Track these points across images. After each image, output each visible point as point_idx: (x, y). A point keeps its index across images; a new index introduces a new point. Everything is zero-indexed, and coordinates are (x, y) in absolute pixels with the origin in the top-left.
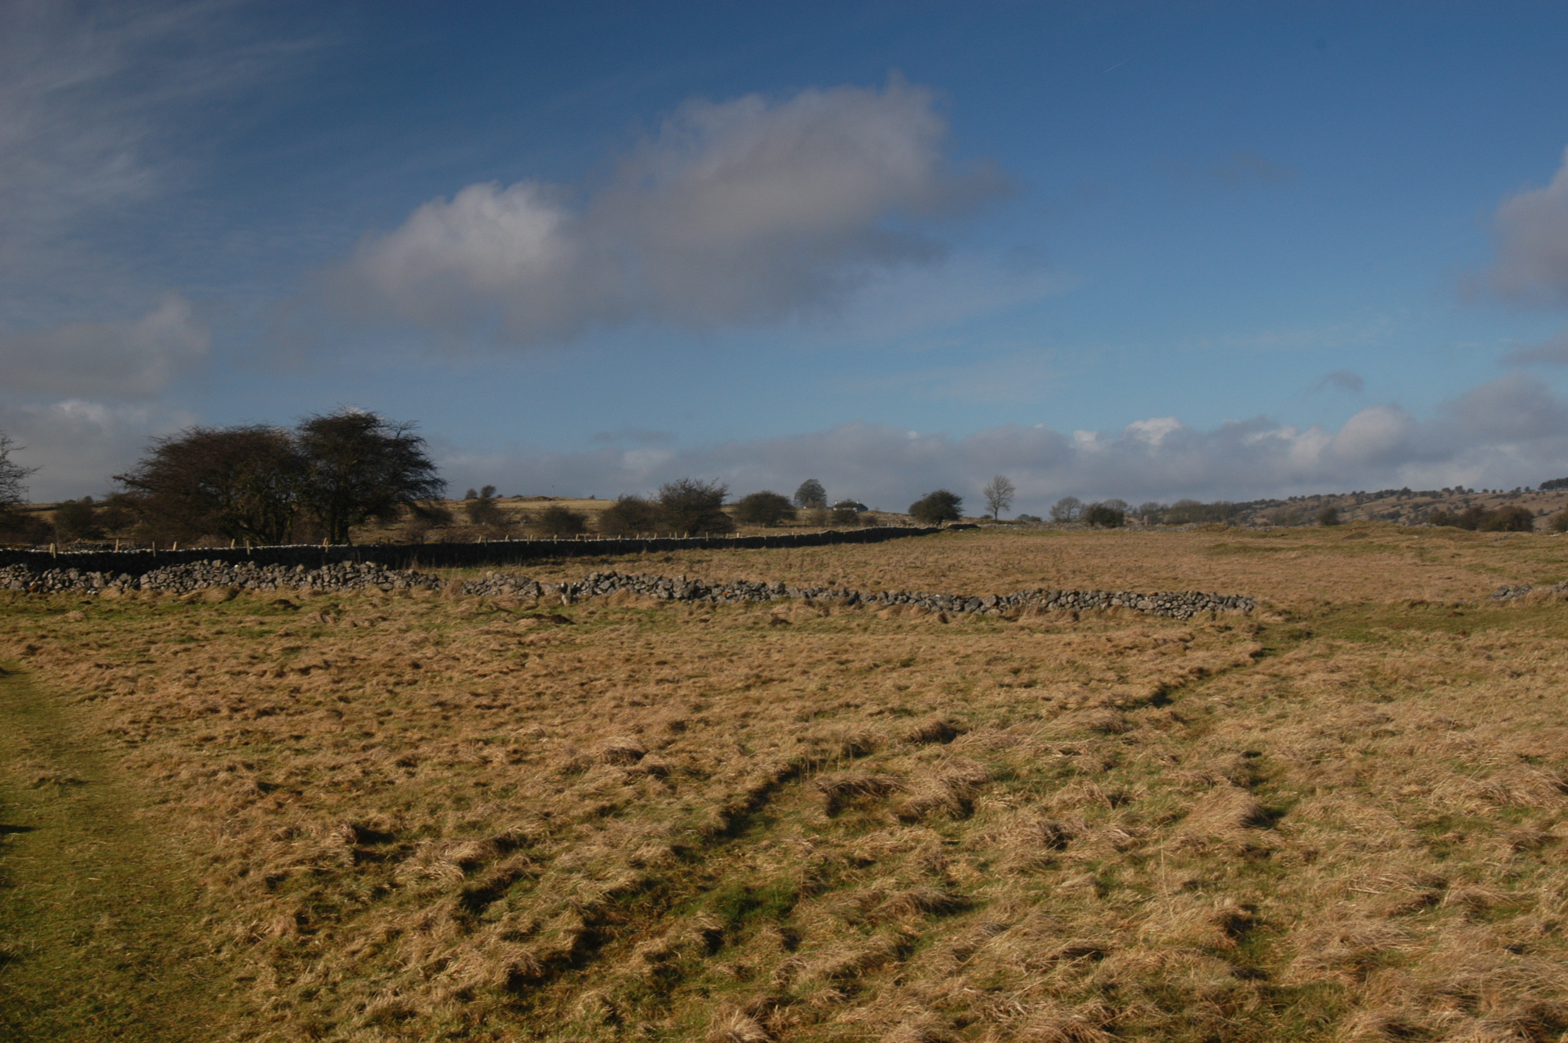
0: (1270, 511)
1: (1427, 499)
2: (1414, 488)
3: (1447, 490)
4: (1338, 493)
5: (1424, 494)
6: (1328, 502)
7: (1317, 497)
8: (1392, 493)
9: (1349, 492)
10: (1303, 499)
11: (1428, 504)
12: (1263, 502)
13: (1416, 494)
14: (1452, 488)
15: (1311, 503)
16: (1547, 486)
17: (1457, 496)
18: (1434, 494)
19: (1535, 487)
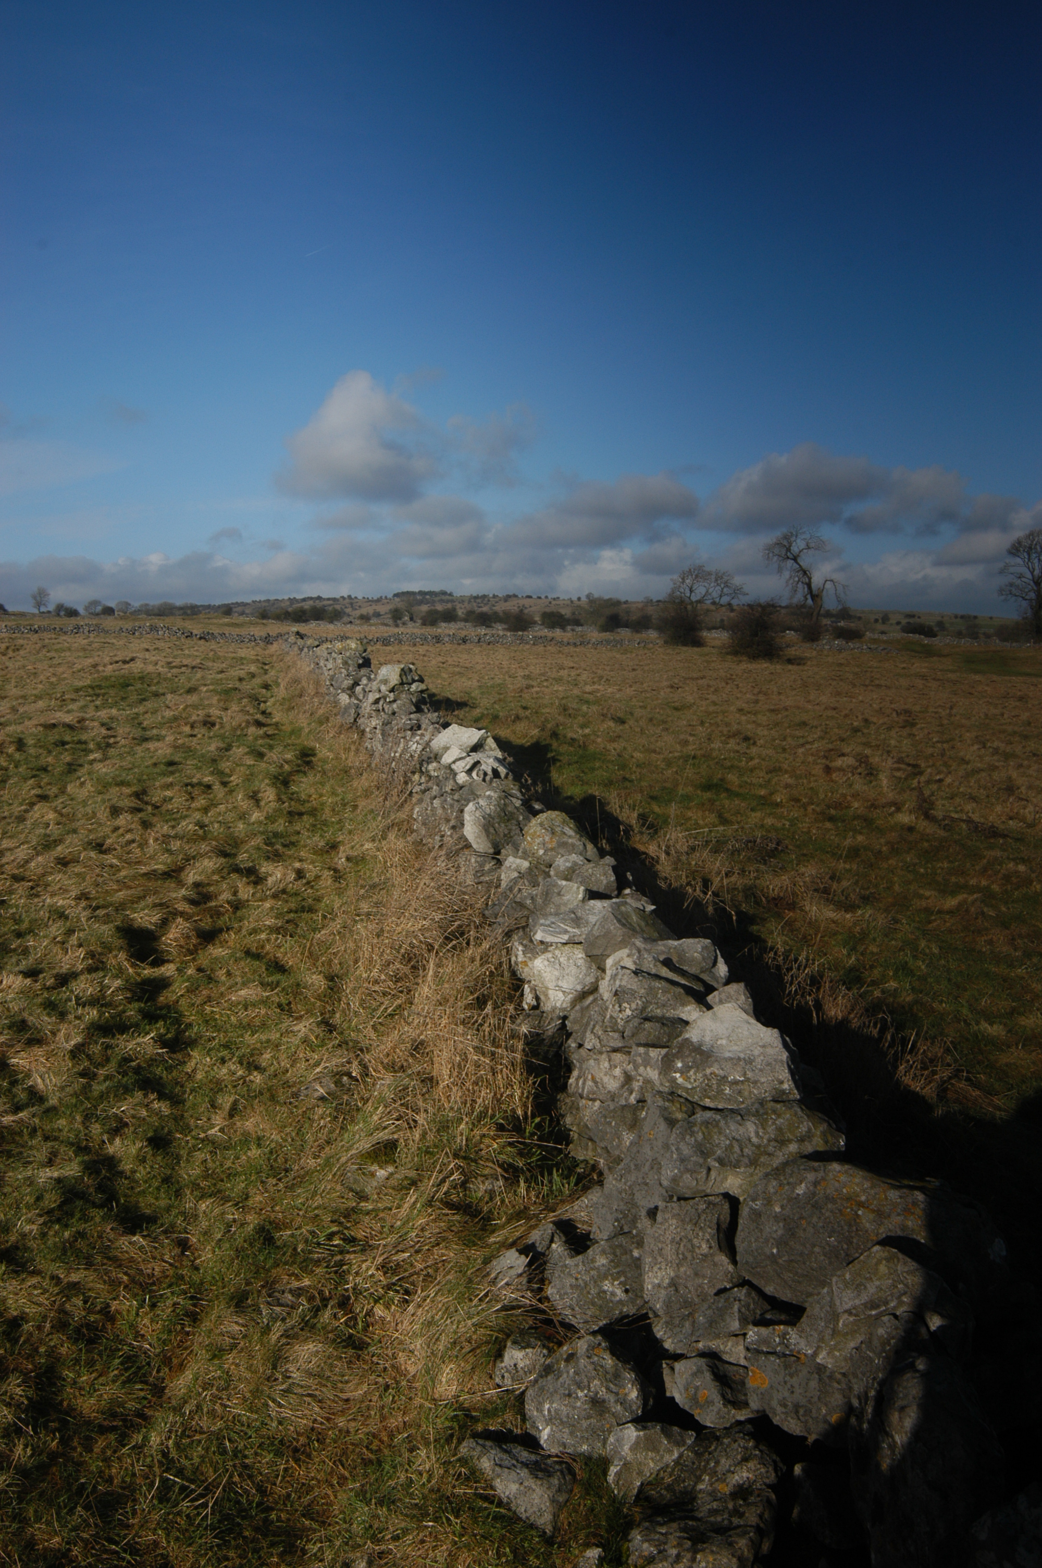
2: (324, 596)
14: (346, 596)
16: (396, 595)
19: (390, 596)
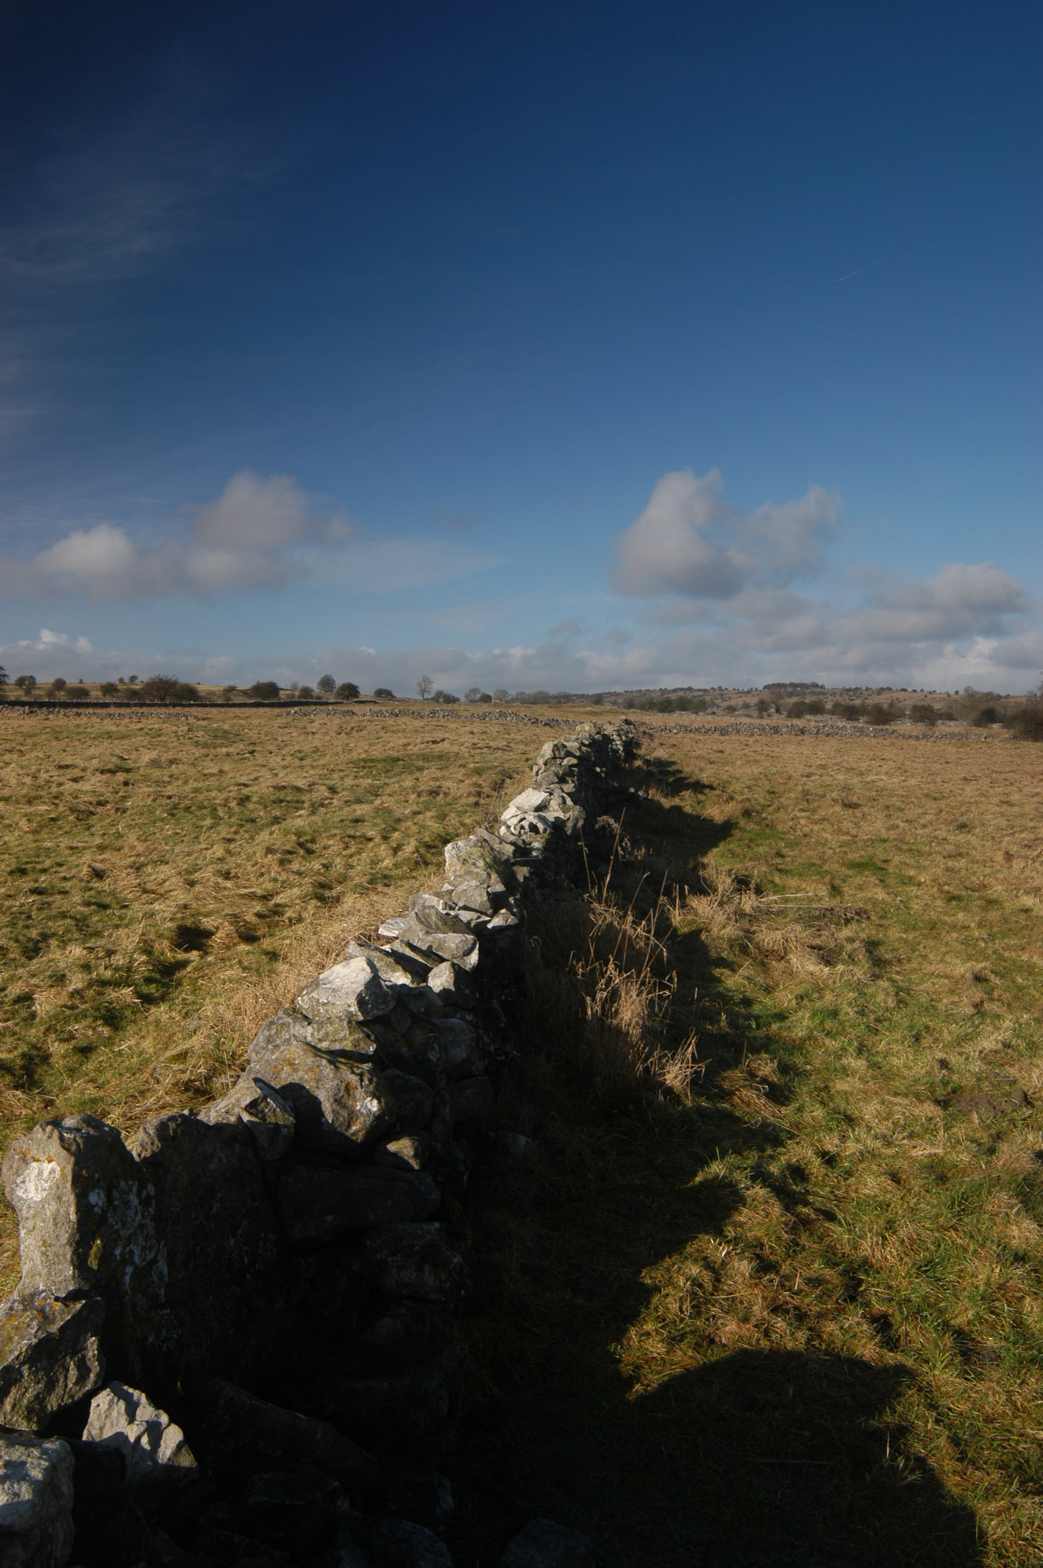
0: (612, 699)
1: (701, 693)
3: (713, 689)
4: (652, 689)
5: (699, 690)
6: (645, 694)
7: (640, 691)
8: (682, 689)
9: (658, 688)
10: (632, 692)
11: (700, 696)
12: (610, 693)
13: (695, 690)
14: (716, 687)
15: (635, 694)
16: (765, 687)
17: (718, 692)
18: (705, 691)
19: (760, 687)
